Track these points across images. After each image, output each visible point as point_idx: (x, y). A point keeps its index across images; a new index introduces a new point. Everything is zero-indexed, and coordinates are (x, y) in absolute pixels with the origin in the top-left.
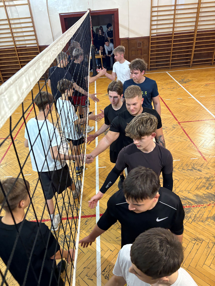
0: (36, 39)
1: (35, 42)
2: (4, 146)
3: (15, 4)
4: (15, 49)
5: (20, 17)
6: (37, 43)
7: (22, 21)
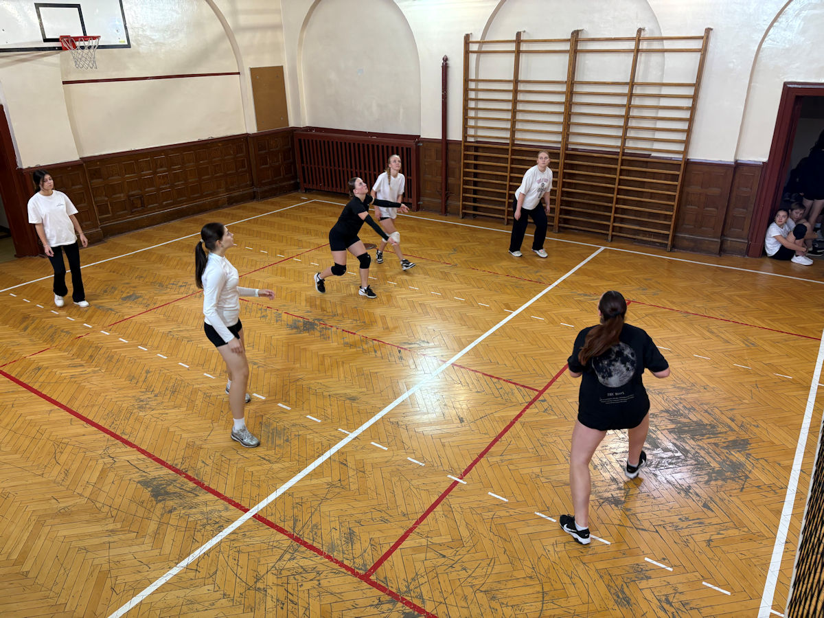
0: (687, 143)
1: (681, 148)
2: (510, 405)
3: (666, 47)
4: (620, 157)
5: (665, 81)
6: (685, 152)
7: (665, 91)
